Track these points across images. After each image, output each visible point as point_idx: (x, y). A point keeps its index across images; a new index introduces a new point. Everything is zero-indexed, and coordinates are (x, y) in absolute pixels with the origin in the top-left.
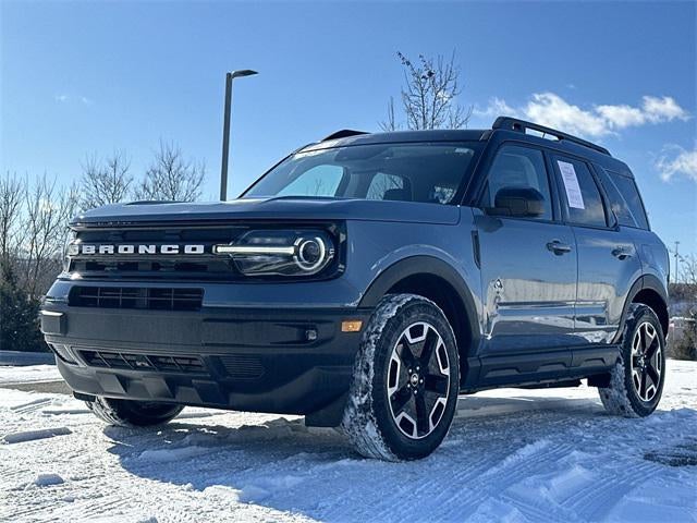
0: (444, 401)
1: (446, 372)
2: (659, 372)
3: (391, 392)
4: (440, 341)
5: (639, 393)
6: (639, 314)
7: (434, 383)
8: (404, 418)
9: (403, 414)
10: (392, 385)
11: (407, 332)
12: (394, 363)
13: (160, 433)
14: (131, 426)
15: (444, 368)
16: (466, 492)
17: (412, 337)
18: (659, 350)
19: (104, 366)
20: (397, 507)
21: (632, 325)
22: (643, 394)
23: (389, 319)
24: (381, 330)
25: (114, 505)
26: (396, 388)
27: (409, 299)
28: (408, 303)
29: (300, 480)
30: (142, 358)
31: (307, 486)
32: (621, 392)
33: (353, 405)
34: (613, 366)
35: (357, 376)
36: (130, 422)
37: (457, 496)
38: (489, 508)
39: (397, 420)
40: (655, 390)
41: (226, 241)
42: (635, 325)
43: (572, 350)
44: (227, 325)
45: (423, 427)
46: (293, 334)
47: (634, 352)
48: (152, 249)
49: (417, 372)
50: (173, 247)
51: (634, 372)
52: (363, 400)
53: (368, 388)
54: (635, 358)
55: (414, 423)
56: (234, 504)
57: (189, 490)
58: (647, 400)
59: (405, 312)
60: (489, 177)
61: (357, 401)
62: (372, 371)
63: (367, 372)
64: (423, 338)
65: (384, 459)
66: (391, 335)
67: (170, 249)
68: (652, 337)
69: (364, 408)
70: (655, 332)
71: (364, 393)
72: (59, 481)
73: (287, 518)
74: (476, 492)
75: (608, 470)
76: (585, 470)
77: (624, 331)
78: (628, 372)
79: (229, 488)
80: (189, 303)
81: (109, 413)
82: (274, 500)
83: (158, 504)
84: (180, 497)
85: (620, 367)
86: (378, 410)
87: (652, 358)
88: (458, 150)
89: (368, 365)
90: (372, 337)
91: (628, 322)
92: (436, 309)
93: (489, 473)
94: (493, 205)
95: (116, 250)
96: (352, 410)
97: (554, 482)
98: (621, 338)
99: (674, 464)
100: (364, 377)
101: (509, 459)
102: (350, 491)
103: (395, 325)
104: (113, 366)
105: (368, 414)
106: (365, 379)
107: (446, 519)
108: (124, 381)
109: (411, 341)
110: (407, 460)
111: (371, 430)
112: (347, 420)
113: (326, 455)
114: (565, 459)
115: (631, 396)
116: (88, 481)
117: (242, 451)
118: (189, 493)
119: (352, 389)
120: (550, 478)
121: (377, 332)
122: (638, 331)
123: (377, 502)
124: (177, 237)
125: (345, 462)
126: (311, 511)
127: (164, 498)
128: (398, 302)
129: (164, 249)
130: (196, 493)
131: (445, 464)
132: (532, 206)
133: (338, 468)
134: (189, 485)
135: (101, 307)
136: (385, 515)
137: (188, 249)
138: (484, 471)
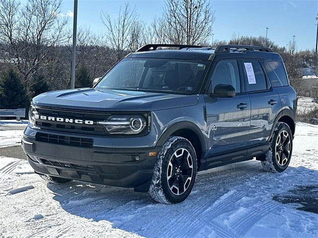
0: (190, 178)
1: (191, 167)
2: (289, 152)
3: (168, 178)
4: (189, 155)
5: (279, 162)
6: (280, 128)
7: (186, 172)
8: (174, 188)
9: (173, 186)
10: (169, 175)
11: (175, 153)
12: (170, 166)
13: (71, 188)
14: (58, 183)
15: (190, 165)
16: (197, 221)
17: (177, 155)
18: (289, 142)
19: (51, 165)
20: (170, 230)
21: (276, 133)
22: (281, 163)
23: (168, 149)
24: (165, 154)
25: (67, 229)
26: (170, 176)
27: (176, 140)
28: (176, 141)
29: (133, 216)
30: (68, 164)
31: (137, 219)
32: (271, 163)
33: (153, 184)
34: (267, 151)
35: (155, 172)
36: (58, 182)
37: (193, 223)
38: (204, 231)
39: (171, 189)
40: (287, 160)
41: (102, 120)
42: (278, 133)
43: (247, 149)
44: (104, 155)
45: (181, 190)
46: (130, 158)
47: (277, 144)
48: (71, 121)
49: (179, 168)
50: (80, 120)
51: (277, 154)
52: (157, 182)
53: (159, 178)
54: (277, 147)
55: (178, 189)
56: (111, 228)
57: (92, 221)
58: (282, 165)
59: (174, 146)
60: (212, 79)
61: (155, 182)
62: (161, 171)
63: (159, 171)
64: (182, 154)
65: (166, 204)
66: (169, 156)
67: (79, 121)
68: (286, 137)
69: (158, 185)
70: (288, 134)
71: (158, 179)
72: (42, 217)
73: (130, 235)
74: (201, 221)
75: (254, 207)
76: (245, 209)
77: (272, 136)
78: (274, 154)
79: (108, 222)
80: (88, 144)
81: (49, 178)
82: (125, 226)
83: (83, 229)
84: (90, 225)
85: (271, 152)
86: (164, 185)
87: (286, 146)
88: (199, 65)
89: (159, 168)
90: (161, 157)
91: (274, 132)
92: (188, 142)
93: (207, 210)
94: (213, 92)
95: (56, 119)
96: (153, 186)
97: (231, 217)
98: (271, 139)
99: (284, 202)
100: (158, 173)
101: (216, 203)
102: (153, 222)
103: (171, 151)
104: (54, 165)
105: (160, 187)
106: (158, 174)
107: (188, 235)
108: (59, 171)
109: (177, 157)
110: (175, 204)
111: (161, 193)
112: (151, 189)
113: (142, 201)
114: (239, 201)
115: (275, 164)
116: (52, 216)
117: (107, 200)
118: (92, 223)
119: (153, 178)
120: (229, 215)
121: (163, 155)
122: (280, 135)
123: (163, 227)
124: (82, 116)
125: (150, 206)
126: (139, 232)
127: (84, 226)
128: (172, 141)
129: (76, 121)
130: (95, 223)
131: (190, 206)
132: (230, 93)
133: (147, 209)
134: (92, 219)
135: (49, 142)
136: (166, 233)
137: (86, 122)
138: (205, 209)
